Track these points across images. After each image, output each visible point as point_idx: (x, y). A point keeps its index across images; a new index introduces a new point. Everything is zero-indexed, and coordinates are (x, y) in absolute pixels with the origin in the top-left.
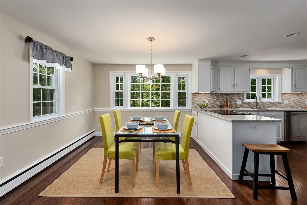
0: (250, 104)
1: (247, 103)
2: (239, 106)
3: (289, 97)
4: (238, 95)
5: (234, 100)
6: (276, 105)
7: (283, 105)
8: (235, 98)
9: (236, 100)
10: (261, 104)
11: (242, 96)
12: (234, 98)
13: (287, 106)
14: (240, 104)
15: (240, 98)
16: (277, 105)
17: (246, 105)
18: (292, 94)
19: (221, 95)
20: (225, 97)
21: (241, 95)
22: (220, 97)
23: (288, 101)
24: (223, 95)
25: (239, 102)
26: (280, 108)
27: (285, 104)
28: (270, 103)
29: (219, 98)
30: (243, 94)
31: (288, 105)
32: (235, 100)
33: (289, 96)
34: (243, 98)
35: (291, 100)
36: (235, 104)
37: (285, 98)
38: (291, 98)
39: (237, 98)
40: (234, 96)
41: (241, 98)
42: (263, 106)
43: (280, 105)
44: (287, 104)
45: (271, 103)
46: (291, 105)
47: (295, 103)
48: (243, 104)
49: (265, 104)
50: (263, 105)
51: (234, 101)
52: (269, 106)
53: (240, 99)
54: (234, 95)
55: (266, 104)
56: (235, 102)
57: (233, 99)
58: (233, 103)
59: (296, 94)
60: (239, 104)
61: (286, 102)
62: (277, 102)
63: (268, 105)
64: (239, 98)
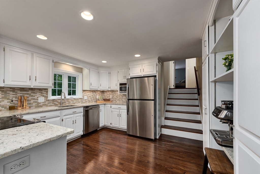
0: (55, 102)
1: (51, 101)
2: (41, 104)
3: (88, 94)
4: (40, 91)
5: (34, 98)
6: (79, 101)
7: (84, 101)
8: (36, 95)
9: (38, 97)
10: (67, 101)
11: (45, 92)
12: (34, 94)
13: (86, 102)
14: (43, 102)
15: (43, 94)
16: (80, 100)
17: (50, 103)
18: (89, 91)
19: (11, 90)
20: (19, 94)
21: (45, 91)
22: (9, 93)
23: (87, 97)
24: (16, 91)
25: (41, 100)
26: (82, 103)
27: (85, 100)
28: (74, 100)
29: (7, 95)
30: (47, 90)
31: (87, 101)
32: (36, 97)
33: (88, 92)
34: (47, 94)
35: (88, 96)
36: (36, 102)
37: (85, 95)
38: (89, 95)
39: (39, 94)
40: (34, 93)
41: (45, 95)
42: (68, 102)
43: (82, 101)
44: (86, 100)
45: (74, 99)
46: (89, 100)
47: (91, 98)
48: (47, 102)
49: (70, 101)
50: (68, 101)
51: (34, 99)
52: (74, 102)
53: (43, 96)
54: (34, 91)
55: (71, 101)
56: (36, 100)
57: (32, 96)
58: (32, 101)
59: (92, 92)
60: (41, 102)
61: (86, 98)
62: (80, 98)
63: (73, 101)
64: (42, 94)
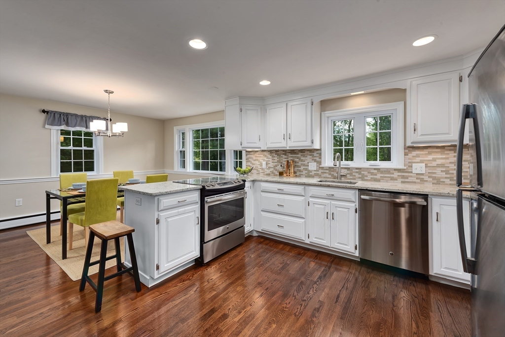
0: (333, 172)
1: (326, 170)
2: (313, 173)
3: (430, 157)
4: (311, 154)
5: (304, 163)
6: (392, 176)
7: (411, 176)
8: (307, 160)
9: (308, 163)
10: (357, 172)
11: (318, 155)
12: (304, 158)
13: (423, 181)
14: (315, 171)
15: (315, 158)
16: (396, 174)
17: (325, 173)
18: (439, 150)
19: (284, 153)
20: (290, 157)
21: (317, 153)
22: (282, 157)
23: (426, 166)
24: (287, 154)
25: (313, 166)
26: (402, 182)
27: (417, 174)
28: (376, 171)
29: (281, 158)
30: (320, 152)
31: (426, 178)
32: (306, 163)
33: (430, 153)
34: (320, 158)
35: (434, 164)
36: (306, 169)
37: (418, 159)
38: (434, 160)
39: (310, 158)
40: (304, 156)
41: (318, 159)
42: (360, 176)
43: (403, 177)
44: (422, 174)
45: (378, 169)
46: (434, 178)
47: (447, 172)
48: (321, 171)
49: (366, 173)
50: (360, 173)
51: (304, 165)
52: (375, 177)
53: (315, 161)
54: (304, 154)
55: (368, 173)
56: (306, 166)
57: (302, 161)
58: (302, 168)
59: (450, 150)
60: (313, 171)
61: (419, 168)
62: (395, 170)
63: (372, 174)
64: (313, 158)
